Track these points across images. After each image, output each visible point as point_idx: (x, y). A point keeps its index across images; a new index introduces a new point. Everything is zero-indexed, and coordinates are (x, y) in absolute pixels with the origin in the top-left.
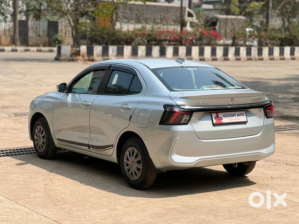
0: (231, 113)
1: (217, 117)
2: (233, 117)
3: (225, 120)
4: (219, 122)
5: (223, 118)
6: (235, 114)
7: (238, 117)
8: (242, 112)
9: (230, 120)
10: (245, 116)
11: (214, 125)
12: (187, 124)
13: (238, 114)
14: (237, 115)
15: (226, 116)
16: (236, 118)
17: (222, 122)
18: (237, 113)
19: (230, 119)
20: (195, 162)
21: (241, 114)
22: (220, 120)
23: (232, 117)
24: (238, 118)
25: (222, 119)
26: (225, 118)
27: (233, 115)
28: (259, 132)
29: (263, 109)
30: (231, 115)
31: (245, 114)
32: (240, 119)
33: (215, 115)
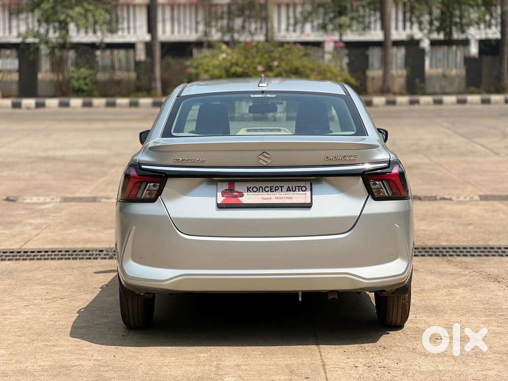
0: (270, 184)
1: (231, 190)
2: (274, 193)
3: (248, 198)
4: (232, 201)
5: (245, 194)
6: (281, 187)
7: (289, 192)
8: (302, 184)
9: (263, 198)
10: (308, 193)
11: (220, 207)
12: (152, 200)
13: (289, 188)
14: (285, 188)
16: (281, 196)
17: (239, 200)
18: (286, 185)
19: (263, 196)
20: (171, 279)
21: (299, 187)
22: (236, 197)
23: (269, 193)
24: (287, 196)
25: (242, 196)
26: (251, 194)
27: (274, 188)
28: (348, 230)
29: (363, 179)
30: (269, 189)
31: (308, 187)
32: (291, 198)
33: (225, 186)
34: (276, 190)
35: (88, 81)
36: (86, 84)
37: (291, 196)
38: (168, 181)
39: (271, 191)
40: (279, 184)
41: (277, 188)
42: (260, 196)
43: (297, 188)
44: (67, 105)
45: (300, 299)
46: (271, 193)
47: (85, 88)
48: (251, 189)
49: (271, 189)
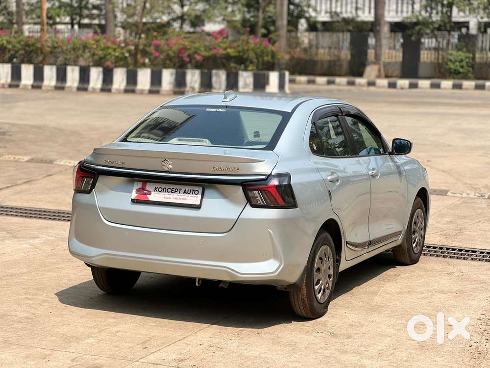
0: (172, 186)
1: (143, 189)
2: (174, 194)
3: (154, 196)
4: (142, 198)
5: (152, 193)
6: (180, 189)
7: (185, 195)
8: (196, 188)
9: (165, 198)
10: (200, 196)
11: (134, 201)
13: (185, 190)
14: (182, 191)
15: (160, 190)
16: (179, 197)
17: (147, 198)
18: (184, 188)
19: (165, 196)
20: (97, 256)
21: (193, 190)
22: (146, 194)
24: (183, 197)
25: (150, 194)
26: (157, 193)
27: (174, 190)
28: (228, 230)
29: (242, 188)
30: (171, 190)
31: (200, 191)
32: (186, 199)
33: (139, 185)
34: (175, 191)
35: (464, 63)
36: (462, 67)
37: (186, 197)
38: (99, 178)
39: (172, 192)
40: (178, 187)
41: (176, 190)
42: (163, 196)
43: (192, 191)
44: (438, 86)
45: (197, 284)
46: (171, 194)
47: (461, 70)
48: (157, 190)
49: (172, 190)
